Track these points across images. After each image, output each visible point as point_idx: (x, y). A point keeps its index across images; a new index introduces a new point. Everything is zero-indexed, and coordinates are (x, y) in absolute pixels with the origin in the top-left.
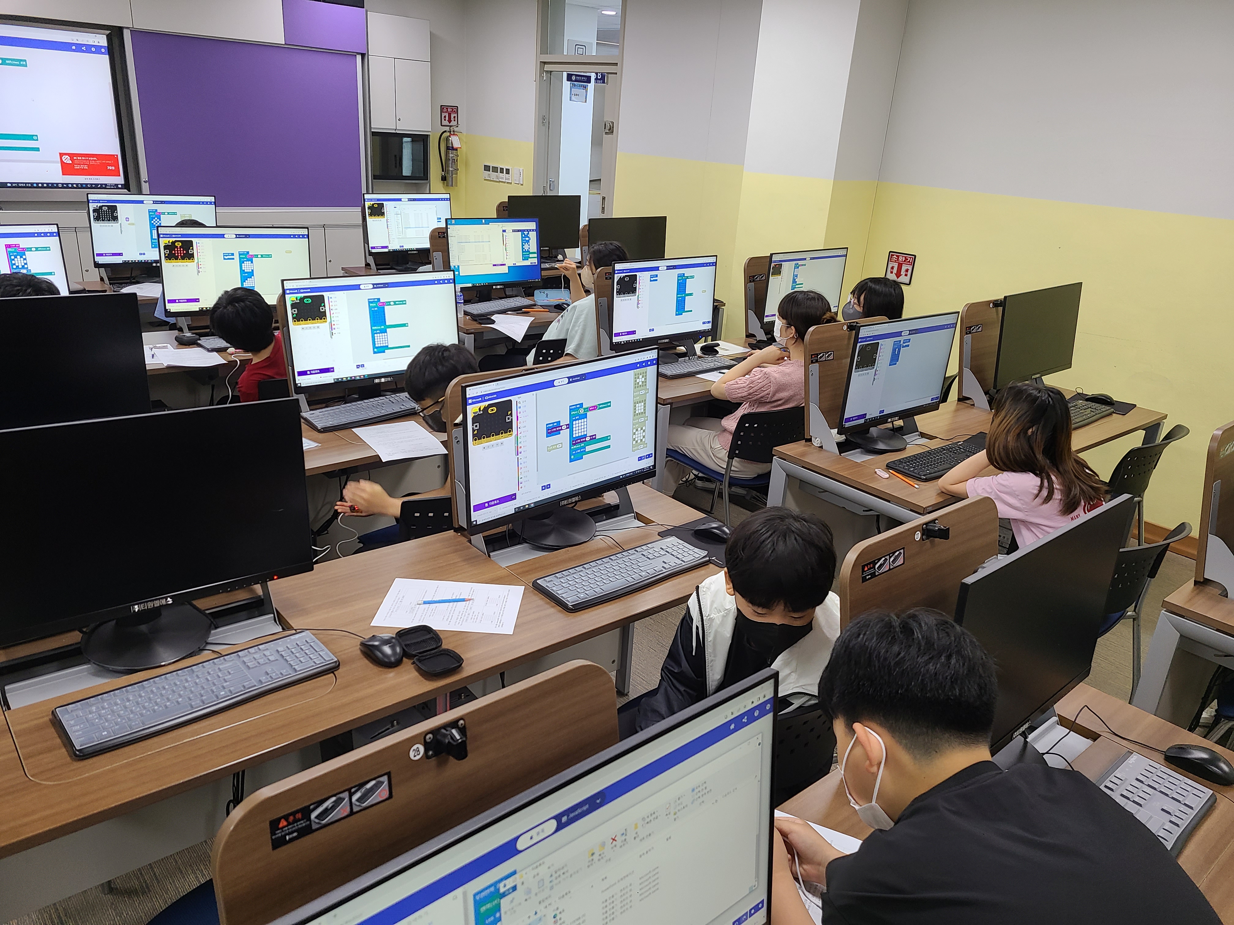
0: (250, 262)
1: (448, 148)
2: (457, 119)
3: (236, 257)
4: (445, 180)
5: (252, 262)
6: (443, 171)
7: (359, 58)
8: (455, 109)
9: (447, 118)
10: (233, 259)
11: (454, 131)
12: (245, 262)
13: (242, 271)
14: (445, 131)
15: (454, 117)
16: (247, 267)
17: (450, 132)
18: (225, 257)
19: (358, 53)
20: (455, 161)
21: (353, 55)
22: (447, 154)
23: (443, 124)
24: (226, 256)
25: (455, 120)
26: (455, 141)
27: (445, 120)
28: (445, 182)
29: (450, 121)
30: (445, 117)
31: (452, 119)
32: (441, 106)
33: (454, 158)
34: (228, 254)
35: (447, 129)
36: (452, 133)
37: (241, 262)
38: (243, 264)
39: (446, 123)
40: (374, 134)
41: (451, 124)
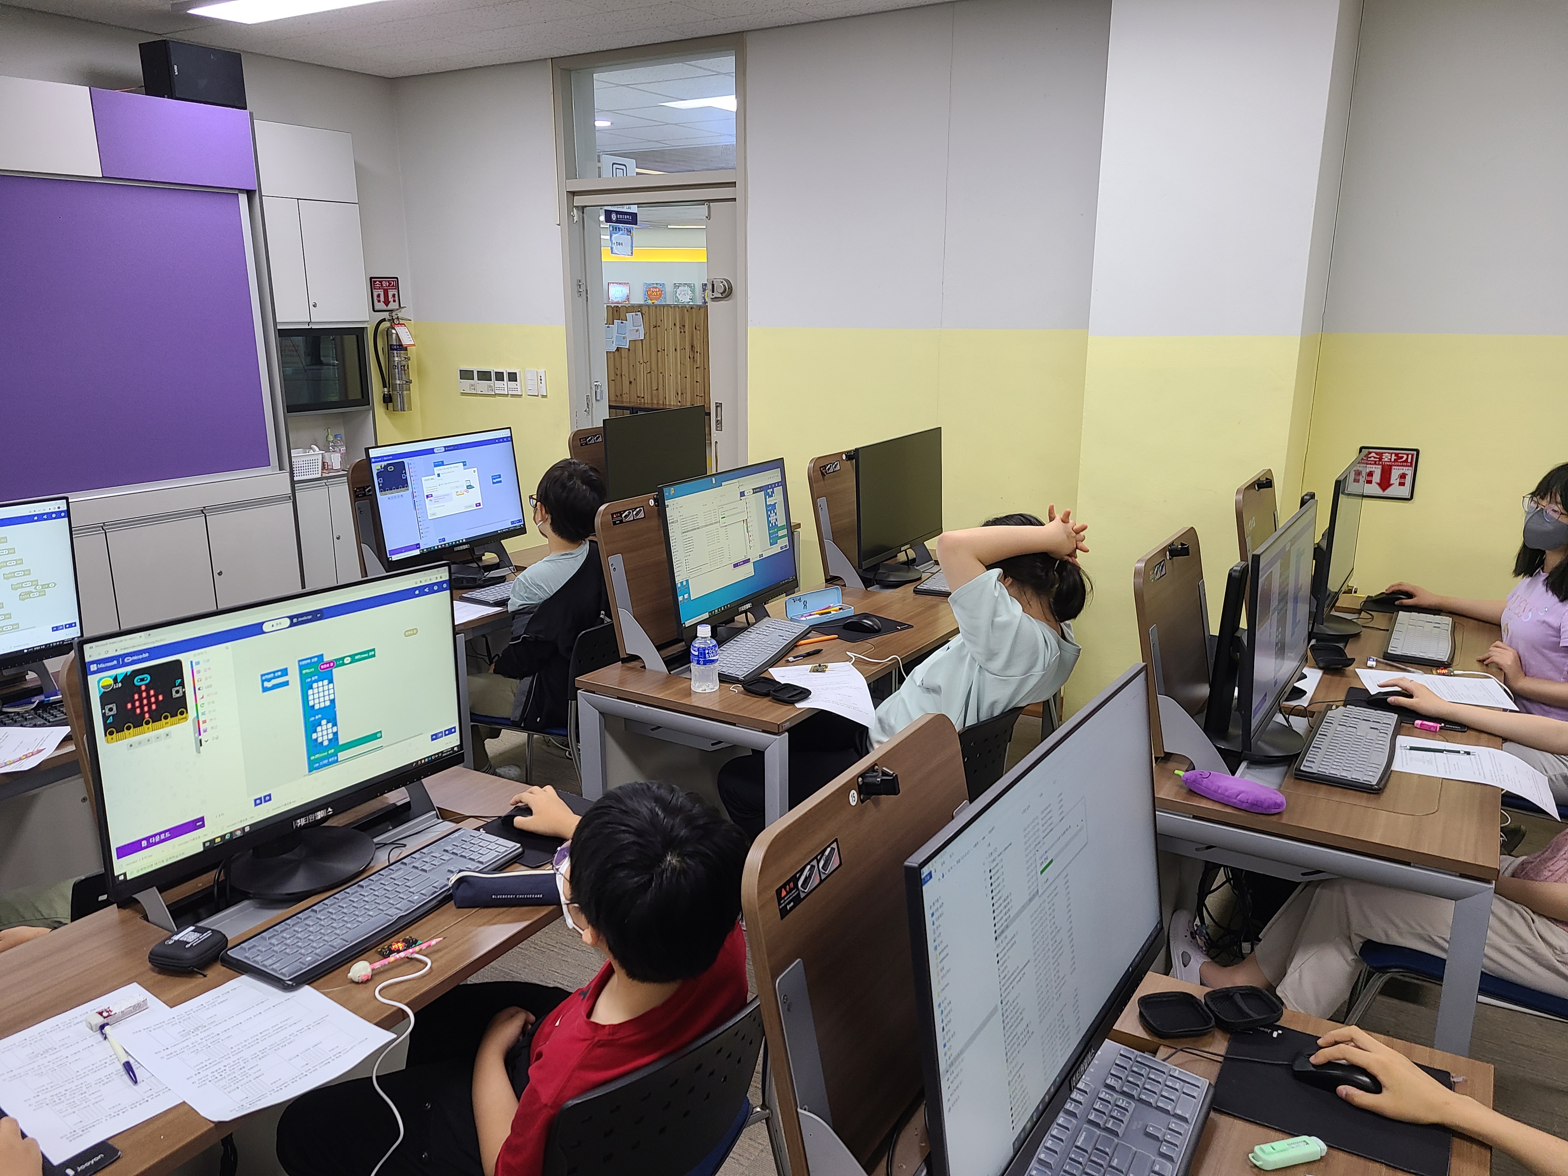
0: (326, 682)
1: (391, 348)
2: (397, 298)
3: (294, 677)
4: (391, 401)
5: (331, 681)
6: (385, 386)
7: (243, 199)
8: (394, 282)
9: (382, 299)
10: (286, 683)
11: (398, 318)
12: (315, 685)
13: (309, 710)
14: (384, 320)
15: (394, 296)
16: (319, 696)
17: (393, 320)
18: (266, 684)
19: (241, 191)
20: (404, 369)
21: (232, 193)
22: (390, 359)
23: (376, 308)
24: (269, 680)
25: (394, 301)
26: (404, 335)
27: (379, 301)
28: (390, 405)
29: (387, 303)
30: (379, 296)
31: (391, 299)
32: (371, 278)
33: (403, 363)
34: (274, 674)
35: (386, 315)
36: (396, 322)
37: (306, 687)
38: (310, 692)
39: (380, 306)
40: (283, 334)
41: (390, 307)
